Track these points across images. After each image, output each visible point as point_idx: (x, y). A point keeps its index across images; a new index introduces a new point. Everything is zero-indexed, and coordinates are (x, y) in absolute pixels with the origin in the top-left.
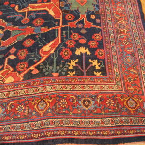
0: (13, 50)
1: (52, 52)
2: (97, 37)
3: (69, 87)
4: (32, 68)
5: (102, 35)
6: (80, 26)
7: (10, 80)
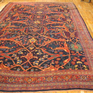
0: (53, 61)
1: (68, 62)
2: (84, 58)
3: (76, 73)
4: (61, 67)
5: (85, 58)
6: (77, 55)
7: (53, 70)
